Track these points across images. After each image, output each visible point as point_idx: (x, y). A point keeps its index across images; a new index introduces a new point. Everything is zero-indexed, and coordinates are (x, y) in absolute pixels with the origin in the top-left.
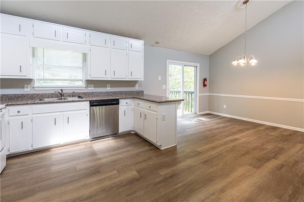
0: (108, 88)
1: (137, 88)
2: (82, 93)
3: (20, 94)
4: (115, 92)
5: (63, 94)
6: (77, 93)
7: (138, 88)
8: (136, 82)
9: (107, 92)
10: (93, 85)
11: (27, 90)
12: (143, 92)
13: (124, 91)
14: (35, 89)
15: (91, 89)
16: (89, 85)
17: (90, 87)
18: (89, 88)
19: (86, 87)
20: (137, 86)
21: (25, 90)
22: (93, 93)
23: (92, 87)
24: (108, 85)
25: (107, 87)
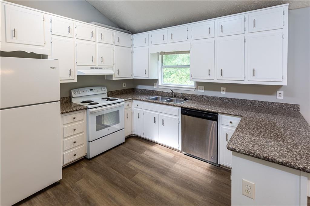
0: (222, 92)
1: (280, 98)
2: (191, 95)
3: (151, 90)
4: (234, 99)
5: (173, 93)
6: (187, 94)
7: (282, 98)
8: (278, 87)
9: (221, 98)
10: (203, 87)
11: (155, 88)
12: (297, 107)
13: (249, 100)
14: (159, 87)
15: (201, 92)
16: (199, 86)
17: (200, 89)
18: (199, 91)
19: (195, 89)
20: (280, 94)
21: (154, 87)
22: (203, 96)
23: (202, 89)
24: (222, 88)
25: (220, 91)
